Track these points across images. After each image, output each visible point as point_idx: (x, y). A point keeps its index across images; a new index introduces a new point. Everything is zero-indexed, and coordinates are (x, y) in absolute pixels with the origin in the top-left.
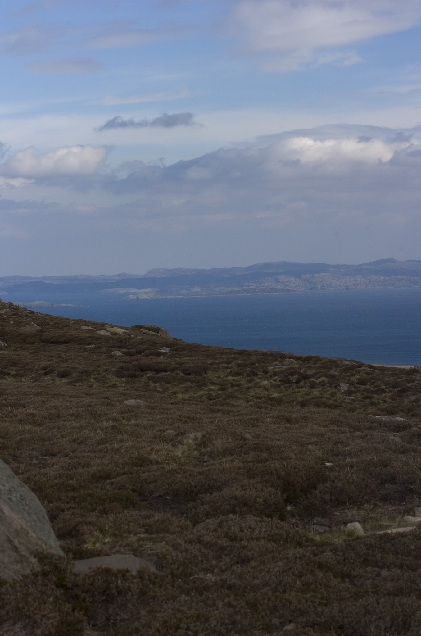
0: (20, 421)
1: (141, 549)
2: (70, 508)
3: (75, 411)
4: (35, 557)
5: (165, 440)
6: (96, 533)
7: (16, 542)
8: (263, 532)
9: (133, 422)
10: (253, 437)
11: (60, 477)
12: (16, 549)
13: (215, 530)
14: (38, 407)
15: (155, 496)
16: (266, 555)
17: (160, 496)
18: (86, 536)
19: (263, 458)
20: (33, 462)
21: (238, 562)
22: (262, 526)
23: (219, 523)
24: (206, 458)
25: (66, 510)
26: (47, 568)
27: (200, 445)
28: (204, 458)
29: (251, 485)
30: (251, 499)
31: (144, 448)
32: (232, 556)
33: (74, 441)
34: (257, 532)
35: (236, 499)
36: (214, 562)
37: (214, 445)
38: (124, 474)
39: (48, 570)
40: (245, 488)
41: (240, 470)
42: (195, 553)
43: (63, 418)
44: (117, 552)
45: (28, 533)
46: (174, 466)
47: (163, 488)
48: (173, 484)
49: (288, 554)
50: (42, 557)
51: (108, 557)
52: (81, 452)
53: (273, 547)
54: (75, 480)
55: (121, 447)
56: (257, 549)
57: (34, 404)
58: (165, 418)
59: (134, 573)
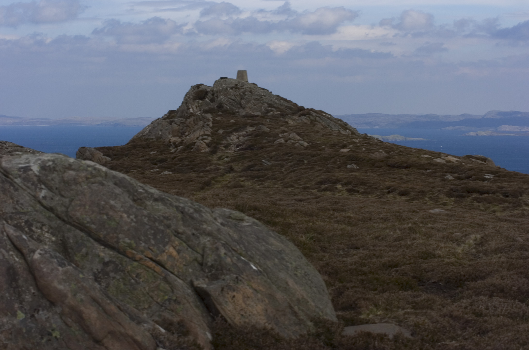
0: (338, 222)
1: (406, 320)
2: (354, 287)
3: (384, 215)
4: (311, 321)
5: (451, 240)
6: (370, 307)
7: (296, 308)
8: (504, 310)
9: (430, 225)
10: (524, 240)
11: (355, 264)
12: (295, 314)
13: (466, 308)
14: (356, 212)
15: (431, 282)
16: (502, 328)
17: (435, 282)
18: (362, 309)
19: (525, 255)
20: (339, 253)
21: (479, 333)
22: (504, 305)
23: (471, 303)
24: (481, 255)
25: (350, 288)
26: (320, 330)
27: (478, 245)
28: (479, 255)
29: (508, 276)
30: (507, 287)
31: (432, 245)
32: (475, 328)
33: (377, 238)
34: (499, 310)
35: (495, 286)
36: (459, 332)
37: (489, 245)
38: (410, 264)
39: (321, 331)
40: (504, 278)
41: (504, 264)
42: (444, 324)
43: (374, 221)
44: (386, 322)
45: (308, 302)
46: (453, 260)
47: (438, 276)
48: (446, 273)
49: (520, 328)
50: (317, 322)
51: (374, 324)
52: (380, 246)
53: (509, 322)
54: (367, 267)
55: (413, 244)
56: (496, 323)
57: (353, 210)
58: (457, 223)
59: (391, 337)
